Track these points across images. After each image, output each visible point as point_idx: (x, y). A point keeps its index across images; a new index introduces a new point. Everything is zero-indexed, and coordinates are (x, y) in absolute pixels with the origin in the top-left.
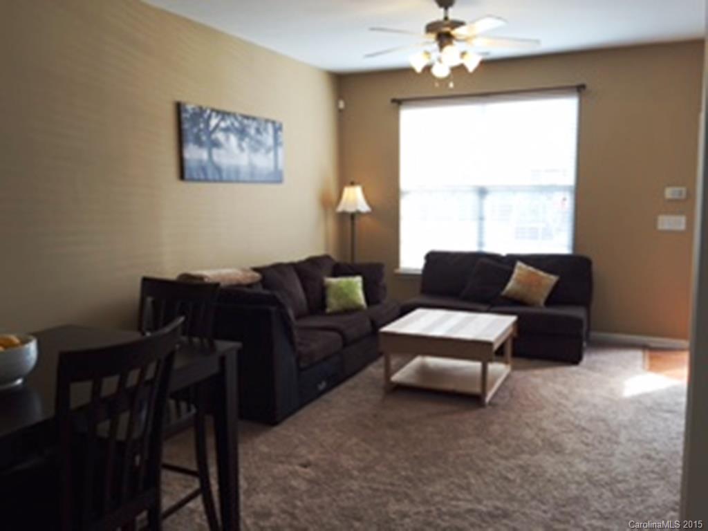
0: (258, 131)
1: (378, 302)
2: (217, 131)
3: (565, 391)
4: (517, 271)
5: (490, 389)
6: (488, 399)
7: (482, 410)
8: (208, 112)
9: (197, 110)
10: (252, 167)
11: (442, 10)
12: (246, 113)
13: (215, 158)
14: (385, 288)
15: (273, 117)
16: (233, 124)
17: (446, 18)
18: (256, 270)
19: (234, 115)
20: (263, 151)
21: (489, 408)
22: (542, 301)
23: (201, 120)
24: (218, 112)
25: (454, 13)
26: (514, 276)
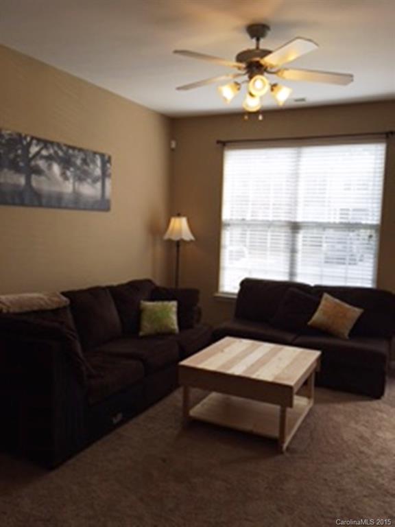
0: (85, 161)
1: (191, 327)
2: (38, 157)
3: (367, 435)
4: (323, 302)
5: (289, 433)
6: (285, 445)
7: (280, 457)
8: (28, 139)
9: (15, 136)
10: (77, 195)
11: (254, 41)
12: (71, 144)
13: (34, 184)
14: (200, 313)
15: (103, 151)
16: (56, 152)
17: (258, 48)
18: (64, 294)
19: (59, 145)
20: (89, 180)
21: (287, 455)
22: (346, 333)
23: (19, 146)
24: (39, 140)
25: (264, 44)
26: (321, 307)
